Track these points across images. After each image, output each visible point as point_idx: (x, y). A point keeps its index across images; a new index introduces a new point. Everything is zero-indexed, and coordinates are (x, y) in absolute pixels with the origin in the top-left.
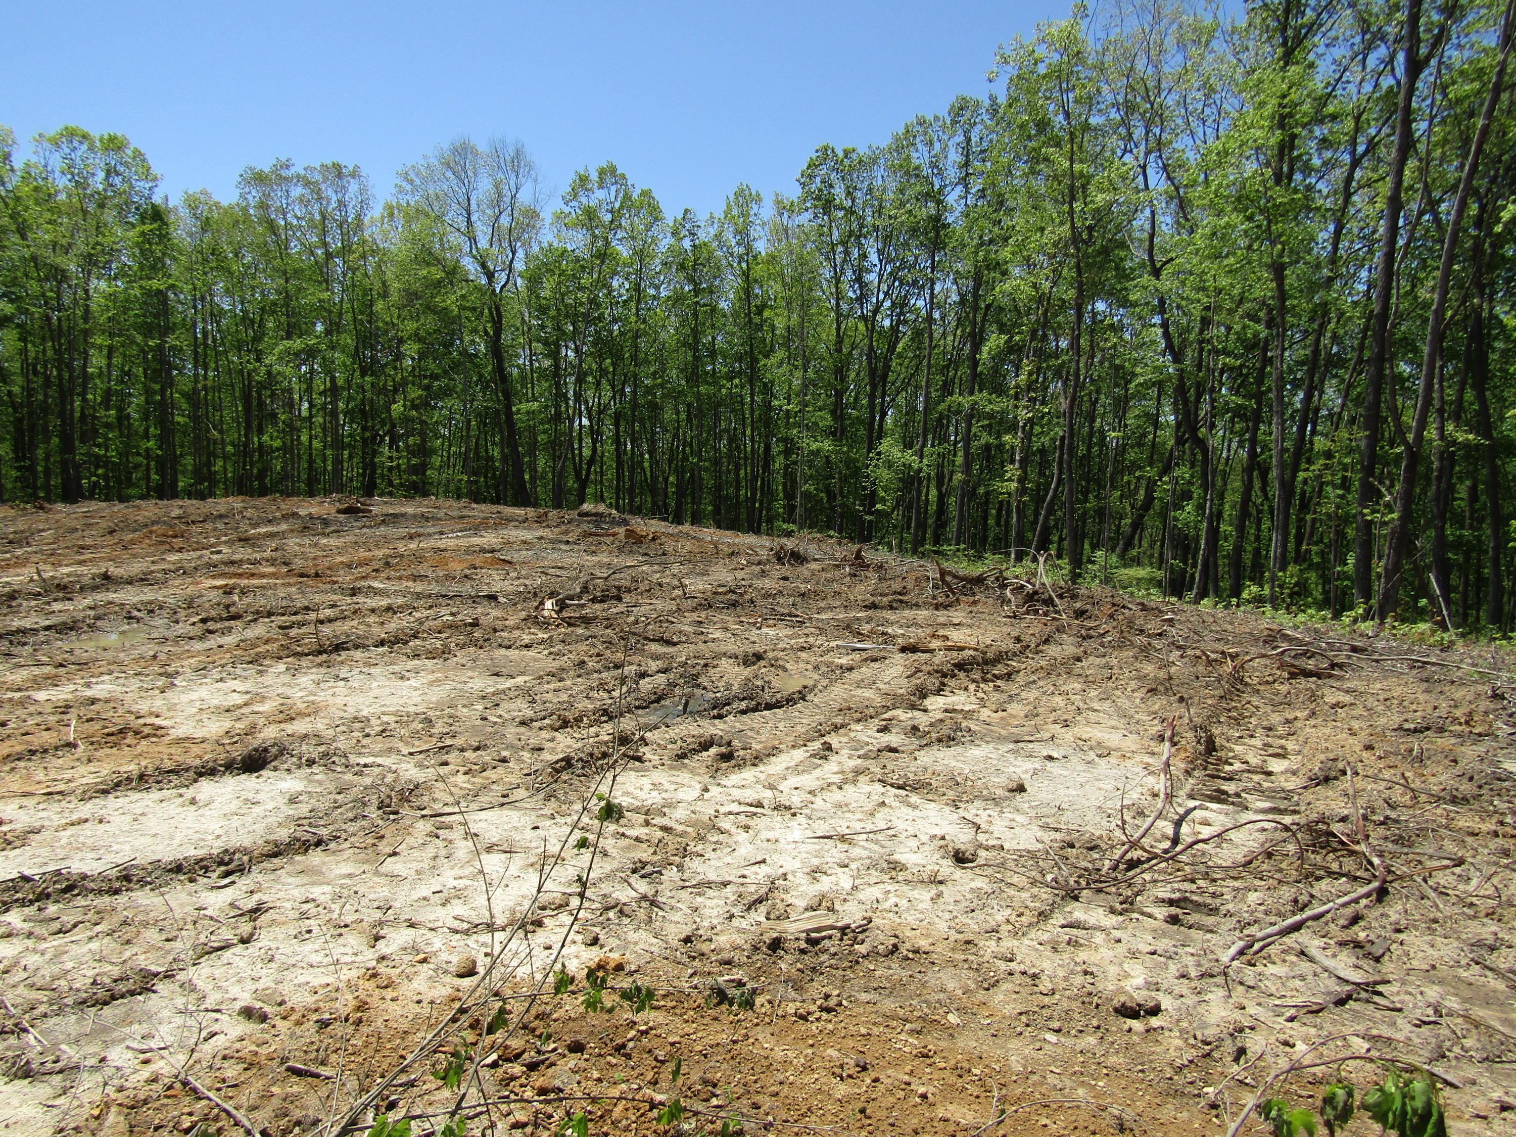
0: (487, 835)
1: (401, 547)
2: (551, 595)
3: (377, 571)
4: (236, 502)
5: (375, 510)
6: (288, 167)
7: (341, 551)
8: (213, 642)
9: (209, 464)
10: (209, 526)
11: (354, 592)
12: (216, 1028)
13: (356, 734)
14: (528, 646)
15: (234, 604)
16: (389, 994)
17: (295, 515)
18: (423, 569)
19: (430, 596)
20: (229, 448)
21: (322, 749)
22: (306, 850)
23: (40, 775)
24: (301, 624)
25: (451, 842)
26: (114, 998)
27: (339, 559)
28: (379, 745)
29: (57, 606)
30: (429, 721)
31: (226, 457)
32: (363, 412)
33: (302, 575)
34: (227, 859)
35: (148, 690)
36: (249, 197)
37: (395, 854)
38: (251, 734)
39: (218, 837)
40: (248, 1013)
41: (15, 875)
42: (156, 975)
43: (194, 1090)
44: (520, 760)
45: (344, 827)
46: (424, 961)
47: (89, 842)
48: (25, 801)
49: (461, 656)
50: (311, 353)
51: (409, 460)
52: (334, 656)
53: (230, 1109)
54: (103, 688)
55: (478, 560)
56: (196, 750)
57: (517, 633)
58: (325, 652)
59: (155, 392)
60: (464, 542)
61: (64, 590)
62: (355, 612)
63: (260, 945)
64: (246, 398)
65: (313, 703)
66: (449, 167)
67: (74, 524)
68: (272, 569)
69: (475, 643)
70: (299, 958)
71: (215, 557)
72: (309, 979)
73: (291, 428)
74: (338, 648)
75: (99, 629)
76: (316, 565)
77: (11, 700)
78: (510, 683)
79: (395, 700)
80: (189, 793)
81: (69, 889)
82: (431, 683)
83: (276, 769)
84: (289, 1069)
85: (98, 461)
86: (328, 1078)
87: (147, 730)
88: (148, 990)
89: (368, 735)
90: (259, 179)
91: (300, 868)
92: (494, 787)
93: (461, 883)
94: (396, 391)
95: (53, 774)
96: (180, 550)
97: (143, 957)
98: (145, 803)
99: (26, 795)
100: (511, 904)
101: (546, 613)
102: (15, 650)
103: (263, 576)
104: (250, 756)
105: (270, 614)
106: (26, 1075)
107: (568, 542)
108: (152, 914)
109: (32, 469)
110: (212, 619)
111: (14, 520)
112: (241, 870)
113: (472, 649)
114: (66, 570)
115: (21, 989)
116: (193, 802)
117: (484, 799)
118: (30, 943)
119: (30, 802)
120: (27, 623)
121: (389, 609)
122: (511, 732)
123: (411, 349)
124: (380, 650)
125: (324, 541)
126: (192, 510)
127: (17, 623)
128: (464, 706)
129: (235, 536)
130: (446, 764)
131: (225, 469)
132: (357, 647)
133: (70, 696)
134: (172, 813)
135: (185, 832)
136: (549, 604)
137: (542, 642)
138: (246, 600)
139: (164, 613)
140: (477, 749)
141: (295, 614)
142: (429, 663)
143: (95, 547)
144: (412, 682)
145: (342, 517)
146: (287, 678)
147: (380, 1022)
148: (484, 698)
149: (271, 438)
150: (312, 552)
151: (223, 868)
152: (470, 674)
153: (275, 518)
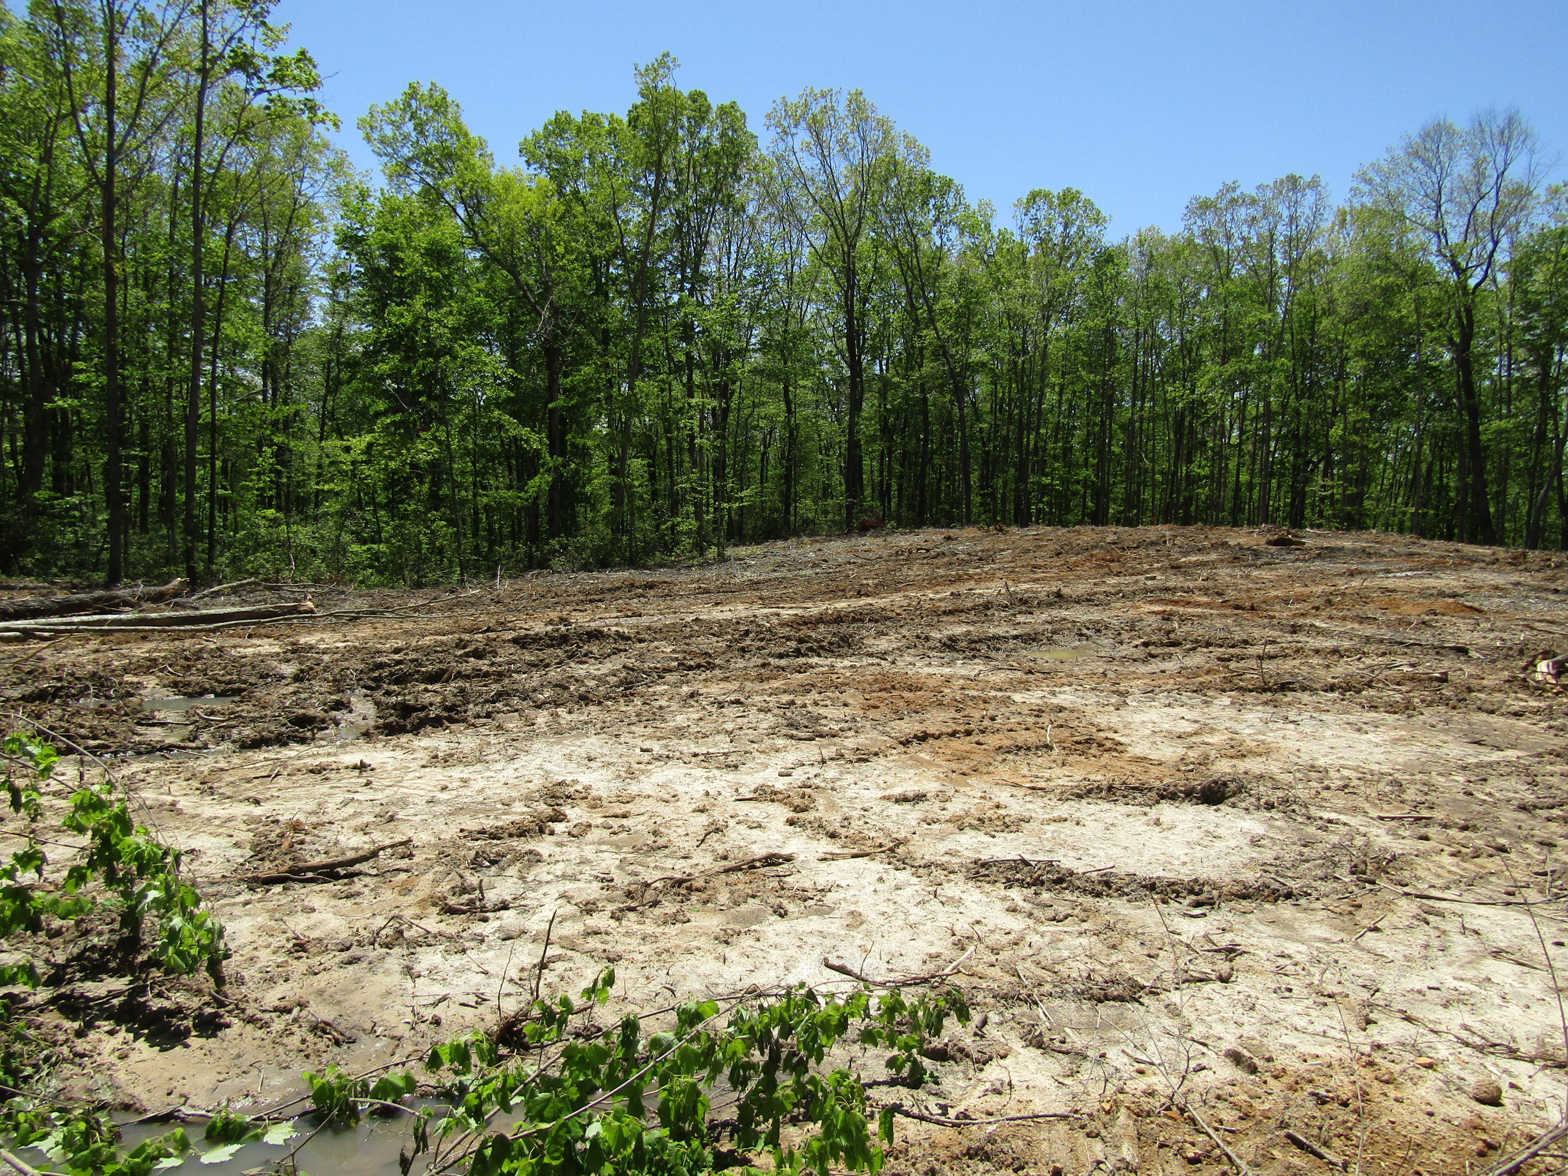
0: (1491, 936)
1: (1342, 585)
2: (1546, 655)
3: (1317, 608)
4: (1165, 530)
5: (1308, 542)
6: (1234, 190)
7: (1276, 583)
8: (1156, 666)
9: (1138, 493)
10: (1142, 552)
11: (1295, 629)
12: (1204, 1061)
13: (1314, 784)
14: (1517, 715)
15: (1173, 630)
16: (1392, 1093)
17: (1224, 544)
18: (1370, 611)
19: (1381, 641)
20: (1158, 477)
21: (1280, 794)
22: (1276, 900)
23: (1025, 770)
24: (1240, 658)
25: (1444, 932)
26: (1107, 998)
27: (1274, 593)
28: (1340, 801)
29: (1021, 618)
30: (1398, 784)
31: (1154, 485)
32: (1296, 437)
33: (1237, 607)
34: (1197, 888)
35: (1104, 706)
36: (1195, 228)
37: (1376, 929)
38: (1205, 764)
39: (1184, 863)
40: (1236, 1058)
41: (1014, 856)
42: (1143, 988)
43: (1193, 1121)
44: (1524, 853)
45: (1314, 884)
46: (1430, 1066)
47: (1070, 840)
48: (1015, 791)
49: (1428, 715)
50: (1245, 377)
51: (1345, 489)
52: (1279, 696)
53: (1234, 1156)
54: (1066, 698)
55: (1439, 604)
56: (1155, 771)
57: (1498, 696)
58: (1270, 690)
59: (1095, 424)
60: (1416, 583)
61: (1025, 604)
62: (1297, 651)
63: (1238, 988)
64: (1179, 427)
65: (1263, 742)
66: (1416, 155)
67: (1027, 545)
68: (1205, 599)
69: (1446, 701)
70: (1282, 1015)
71: (1149, 583)
72: (1295, 1042)
73: (1219, 456)
74: (1284, 687)
75: (1055, 642)
76: (1251, 598)
77: (995, 697)
78: (1495, 756)
79: (1353, 754)
80: (1153, 813)
81: (1060, 881)
82: (1395, 741)
83: (1234, 806)
84: (1289, 1136)
85: (1044, 490)
86: (1331, 1163)
87: (1108, 744)
88: (1137, 1000)
89: (1328, 788)
90: (1205, 206)
91: (1270, 917)
92: (1493, 879)
93: (1465, 986)
94: (1335, 414)
95: (1035, 771)
96: (1118, 574)
97: (1128, 966)
98: (1113, 814)
99: (1016, 785)
100: (1537, 1032)
101: (1539, 677)
102: (993, 654)
103: (1198, 605)
104: (1210, 788)
105: (1208, 644)
106: (1040, 1045)
107: (1556, 591)
108: (1130, 925)
109: (993, 496)
110: (1154, 644)
111: (981, 539)
112: (1210, 903)
113: (1442, 709)
114: (1024, 586)
115: (1028, 963)
116: (1157, 823)
117: (1482, 891)
118: (1031, 922)
119: (1020, 793)
120: (1000, 631)
121: (1335, 651)
122: (1508, 816)
123: (1356, 367)
124: (1330, 695)
125: (1256, 573)
126: (1124, 536)
127: (992, 631)
128: (1440, 774)
129: (1166, 563)
130: (1427, 838)
131: (1153, 497)
132: (1304, 689)
133: (1040, 702)
134: (1139, 830)
135: (1152, 851)
136: (1543, 666)
137: (1537, 712)
138: (1184, 629)
139: (1110, 633)
140: (1465, 828)
141: (1233, 646)
142: (1391, 718)
143: (1045, 566)
144: (1370, 736)
145: (1273, 549)
146: (1232, 712)
147: (1384, 1121)
148: (1464, 768)
149: (1200, 467)
150: (1244, 584)
151: (1193, 897)
152: (1442, 737)
153: (1204, 547)
